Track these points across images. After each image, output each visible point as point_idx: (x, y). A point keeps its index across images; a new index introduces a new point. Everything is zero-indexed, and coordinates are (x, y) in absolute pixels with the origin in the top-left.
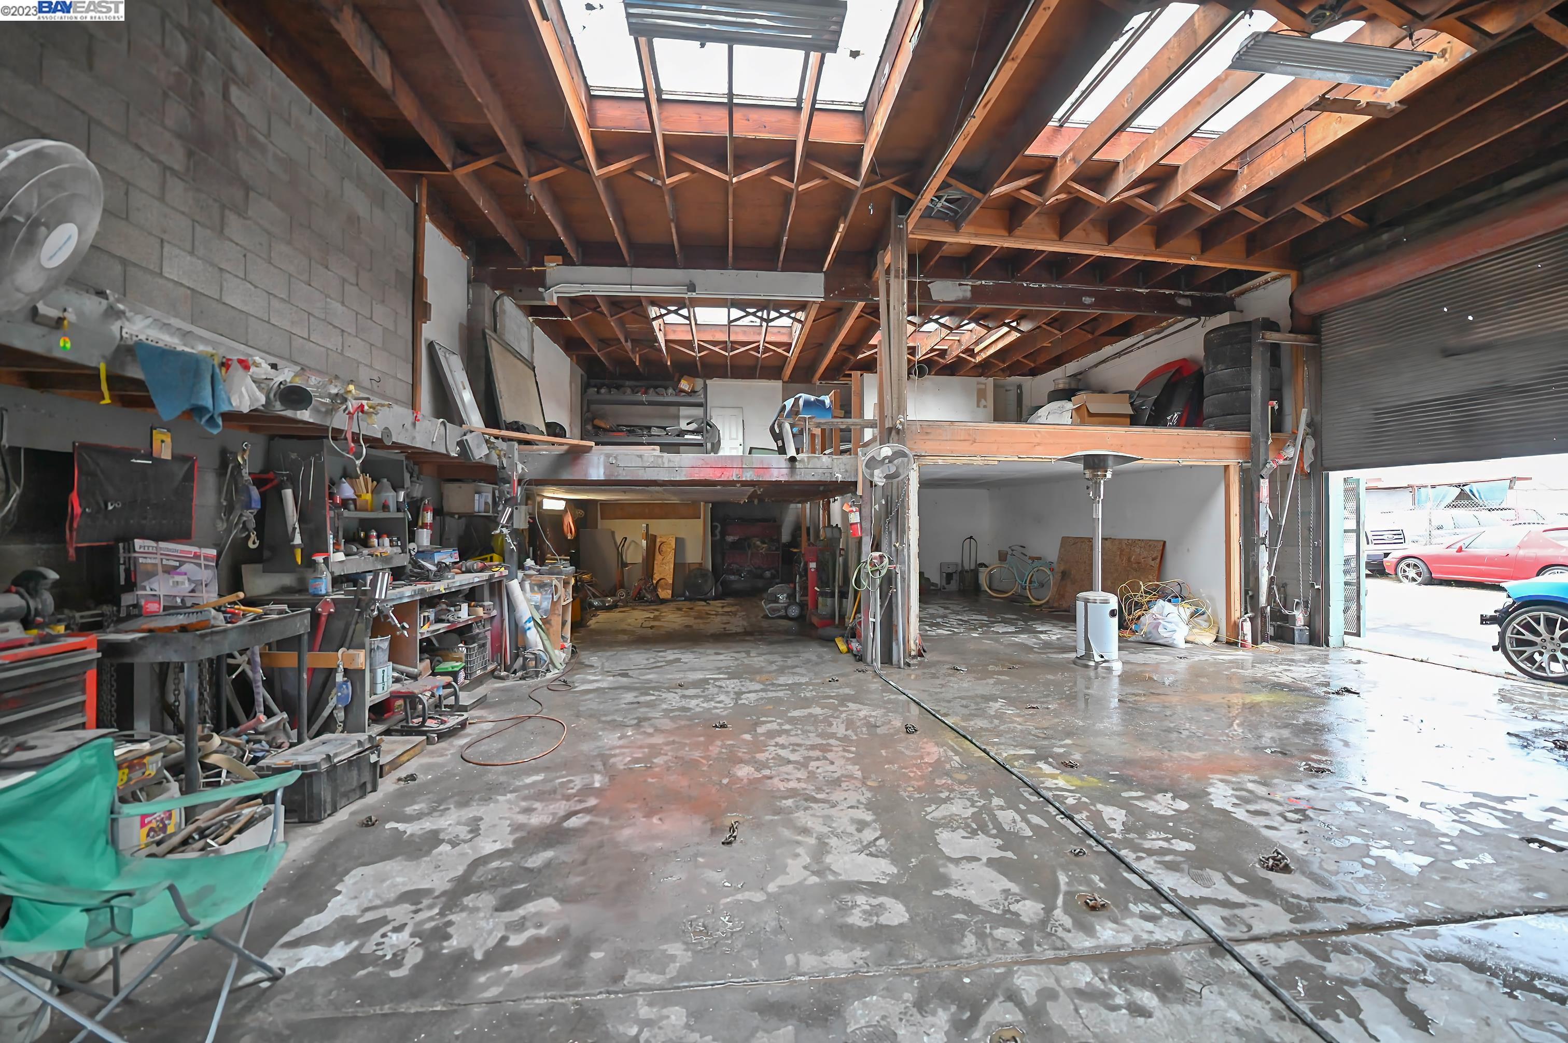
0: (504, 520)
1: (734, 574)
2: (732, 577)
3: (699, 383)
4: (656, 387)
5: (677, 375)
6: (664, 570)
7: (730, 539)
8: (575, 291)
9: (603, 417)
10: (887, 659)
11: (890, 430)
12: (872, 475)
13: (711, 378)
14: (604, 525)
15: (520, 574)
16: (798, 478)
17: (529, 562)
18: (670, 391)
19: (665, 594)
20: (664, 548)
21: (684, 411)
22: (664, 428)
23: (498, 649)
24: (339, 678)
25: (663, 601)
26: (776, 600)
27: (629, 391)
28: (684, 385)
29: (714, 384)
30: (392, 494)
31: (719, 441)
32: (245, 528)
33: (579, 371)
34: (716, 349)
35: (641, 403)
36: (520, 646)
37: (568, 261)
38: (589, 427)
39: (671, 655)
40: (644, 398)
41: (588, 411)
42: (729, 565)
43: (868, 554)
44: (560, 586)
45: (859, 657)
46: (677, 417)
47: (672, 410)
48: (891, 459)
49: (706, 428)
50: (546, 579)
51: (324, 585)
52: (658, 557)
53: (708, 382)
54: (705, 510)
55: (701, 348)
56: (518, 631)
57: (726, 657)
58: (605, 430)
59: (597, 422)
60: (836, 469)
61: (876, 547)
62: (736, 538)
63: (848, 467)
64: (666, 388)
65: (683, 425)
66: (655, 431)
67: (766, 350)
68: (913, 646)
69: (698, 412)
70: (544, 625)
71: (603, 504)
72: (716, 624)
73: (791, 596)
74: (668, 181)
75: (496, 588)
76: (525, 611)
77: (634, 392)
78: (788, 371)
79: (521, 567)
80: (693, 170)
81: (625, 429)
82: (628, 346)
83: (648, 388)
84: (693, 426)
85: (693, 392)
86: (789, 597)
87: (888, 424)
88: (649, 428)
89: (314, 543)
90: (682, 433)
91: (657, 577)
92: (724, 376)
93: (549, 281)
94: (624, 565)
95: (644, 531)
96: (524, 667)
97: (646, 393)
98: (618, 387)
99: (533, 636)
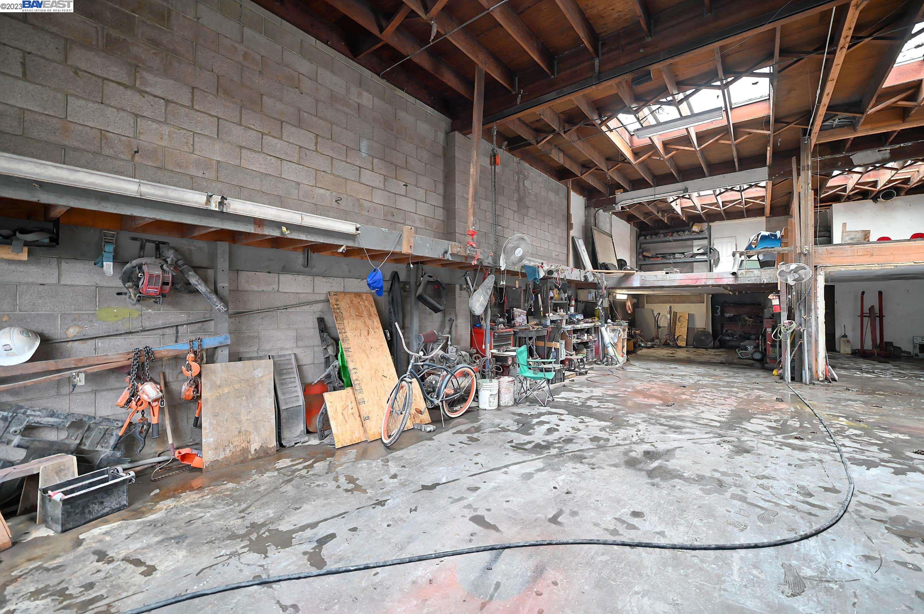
0: (599, 304)
1: (729, 336)
2: (728, 338)
3: (705, 226)
4: (678, 232)
5: (691, 223)
6: (682, 331)
7: (727, 315)
8: (630, 202)
9: (648, 251)
10: (796, 377)
11: (800, 254)
12: (787, 280)
13: (713, 221)
14: (647, 306)
15: (606, 325)
16: (739, 282)
17: (609, 321)
18: (687, 232)
19: (683, 344)
20: (681, 319)
21: (696, 243)
22: (683, 253)
23: (597, 353)
24: (553, 350)
25: (680, 347)
26: (746, 349)
27: (662, 236)
28: (695, 228)
29: (715, 225)
30: (563, 295)
31: (719, 259)
32: (531, 306)
33: (635, 229)
34: (713, 207)
35: (670, 241)
36: (605, 355)
37: (625, 191)
38: (641, 257)
39: (673, 366)
40: (671, 238)
41: (640, 248)
42: (727, 331)
43: (784, 320)
44: (621, 331)
45: (782, 377)
46: (692, 246)
47: (689, 243)
48: (796, 271)
49: (710, 251)
50: (616, 327)
51: (548, 323)
52: (678, 324)
53: (711, 224)
54: (707, 299)
56: (605, 347)
57: (702, 370)
58: (649, 257)
59: (645, 254)
60: (763, 277)
61: (791, 317)
62: (732, 315)
63: (771, 276)
64: (684, 231)
65: (695, 251)
66: (677, 256)
67: (746, 203)
68: (821, 375)
69: (705, 242)
70: (614, 345)
71: (648, 296)
72: (706, 358)
73: (757, 347)
74: (666, 157)
75: (597, 330)
76: (607, 340)
77: (665, 236)
78: (767, 211)
79: (606, 323)
80: (678, 150)
81: (659, 256)
82: (660, 215)
83: (673, 233)
84: (701, 251)
85: (701, 231)
86: (755, 347)
87: (798, 251)
88: (674, 254)
89: (546, 311)
90: (694, 255)
91: (677, 334)
92: (722, 219)
93: (617, 201)
94: (659, 327)
95: (668, 309)
96: (607, 361)
97: (672, 236)
98: (656, 235)
99: (611, 350)
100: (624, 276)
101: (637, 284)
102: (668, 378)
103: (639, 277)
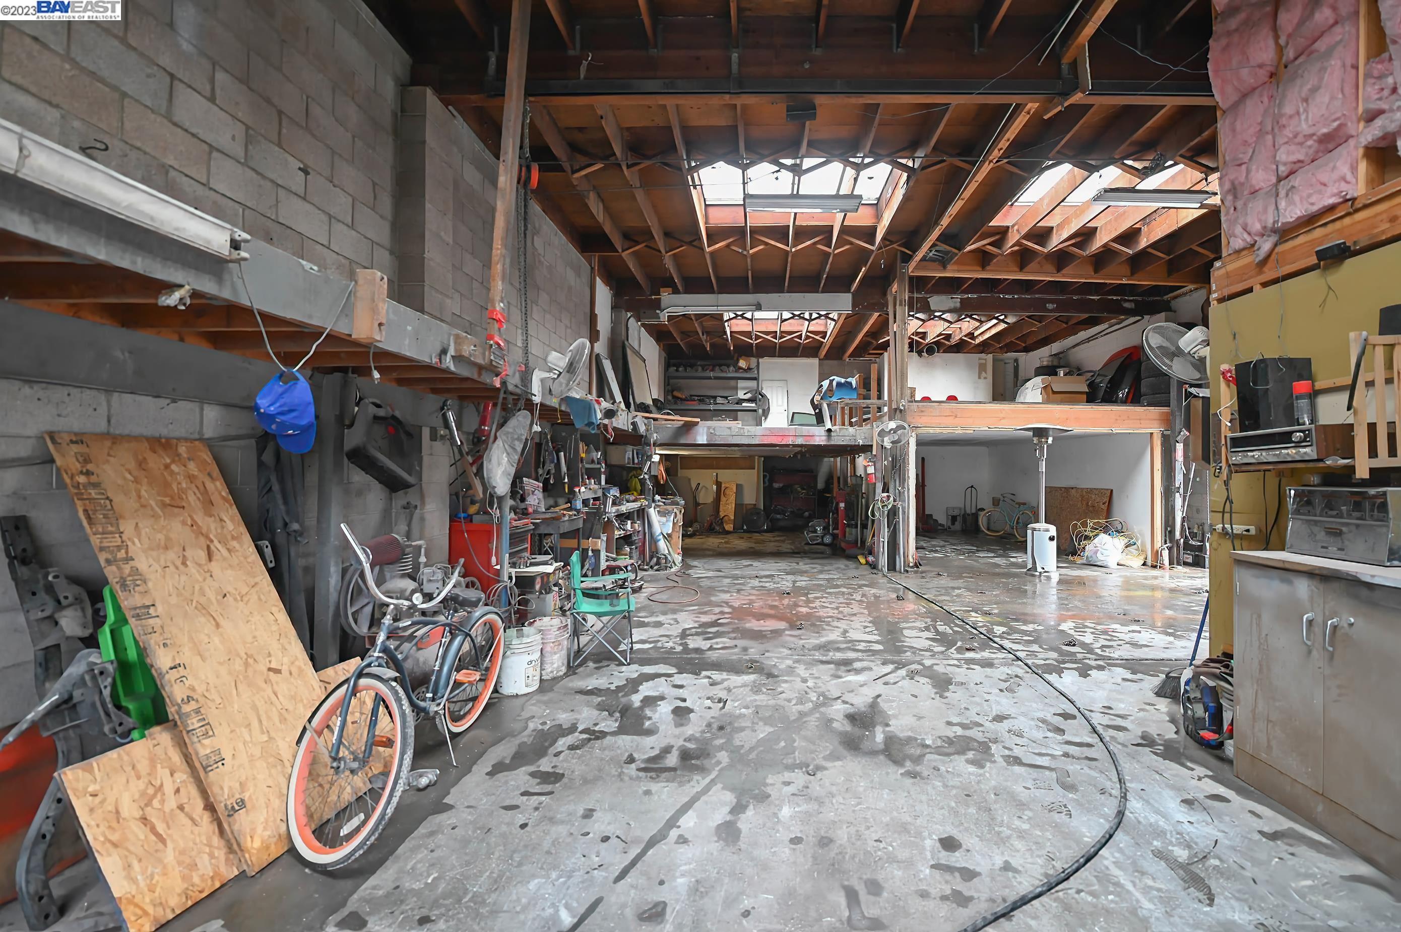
0: (646, 470)
1: (779, 514)
2: (778, 516)
3: (753, 360)
4: (720, 365)
5: (736, 355)
6: (728, 509)
7: (776, 485)
8: (680, 311)
9: (679, 389)
10: (892, 566)
11: (896, 410)
12: (883, 441)
13: (763, 357)
14: (682, 473)
15: (653, 505)
16: (832, 443)
17: (657, 497)
18: (732, 368)
19: (729, 527)
20: (727, 492)
21: (741, 384)
22: (726, 398)
23: (642, 551)
24: (590, 553)
25: (728, 533)
26: (815, 531)
27: (700, 369)
28: (742, 363)
29: (765, 361)
30: (594, 454)
31: (769, 408)
32: (549, 472)
33: (664, 354)
34: (769, 337)
35: (710, 378)
36: (655, 552)
37: (678, 291)
38: (670, 398)
39: (746, 562)
40: (712, 374)
41: (668, 385)
42: (776, 506)
43: (880, 495)
44: (678, 513)
45: (874, 566)
46: (736, 388)
47: (732, 383)
48: (895, 431)
49: (758, 397)
50: (669, 508)
51: (579, 505)
52: (723, 499)
53: (760, 360)
54: (758, 463)
55: (757, 337)
56: (654, 541)
57: (783, 565)
58: (682, 399)
59: (676, 394)
60: (858, 437)
61: (885, 489)
62: (781, 485)
63: (866, 435)
64: (728, 366)
65: (741, 395)
66: (719, 400)
67: (807, 337)
68: (911, 560)
69: (752, 384)
70: (668, 537)
71: (682, 457)
72: (771, 547)
73: (826, 528)
74: (750, 252)
75: (641, 513)
76: (657, 529)
77: (704, 370)
78: (823, 352)
79: (654, 501)
80: (767, 244)
81: (696, 398)
82: (704, 338)
83: (714, 366)
84: (749, 396)
85: (749, 369)
86: (824, 529)
87: (894, 406)
88: (715, 397)
89: (574, 483)
90: (740, 401)
91: (722, 514)
92: (773, 355)
93: (662, 304)
94: (699, 504)
95: (714, 479)
96: (658, 563)
97: (712, 370)
98: (692, 366)
99: (662, 545)
100: (684, 425)
101: (702, 439)
102: (756, 583)
103: (705, 429)
